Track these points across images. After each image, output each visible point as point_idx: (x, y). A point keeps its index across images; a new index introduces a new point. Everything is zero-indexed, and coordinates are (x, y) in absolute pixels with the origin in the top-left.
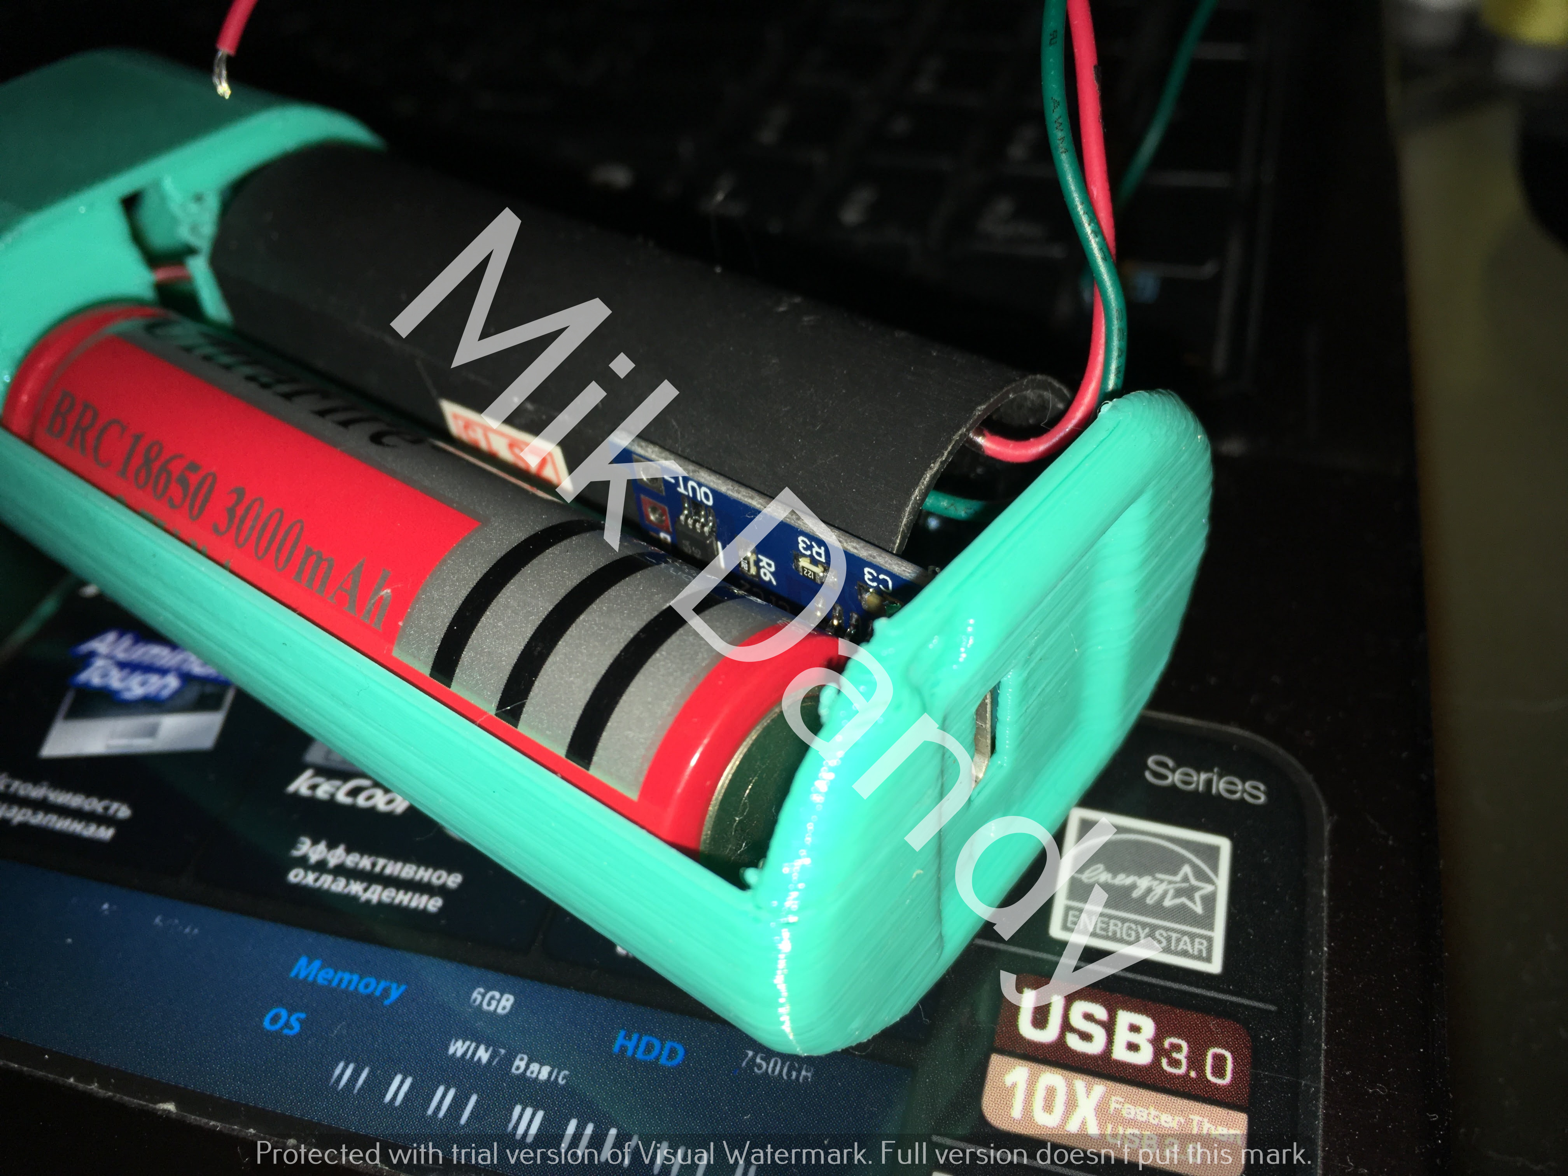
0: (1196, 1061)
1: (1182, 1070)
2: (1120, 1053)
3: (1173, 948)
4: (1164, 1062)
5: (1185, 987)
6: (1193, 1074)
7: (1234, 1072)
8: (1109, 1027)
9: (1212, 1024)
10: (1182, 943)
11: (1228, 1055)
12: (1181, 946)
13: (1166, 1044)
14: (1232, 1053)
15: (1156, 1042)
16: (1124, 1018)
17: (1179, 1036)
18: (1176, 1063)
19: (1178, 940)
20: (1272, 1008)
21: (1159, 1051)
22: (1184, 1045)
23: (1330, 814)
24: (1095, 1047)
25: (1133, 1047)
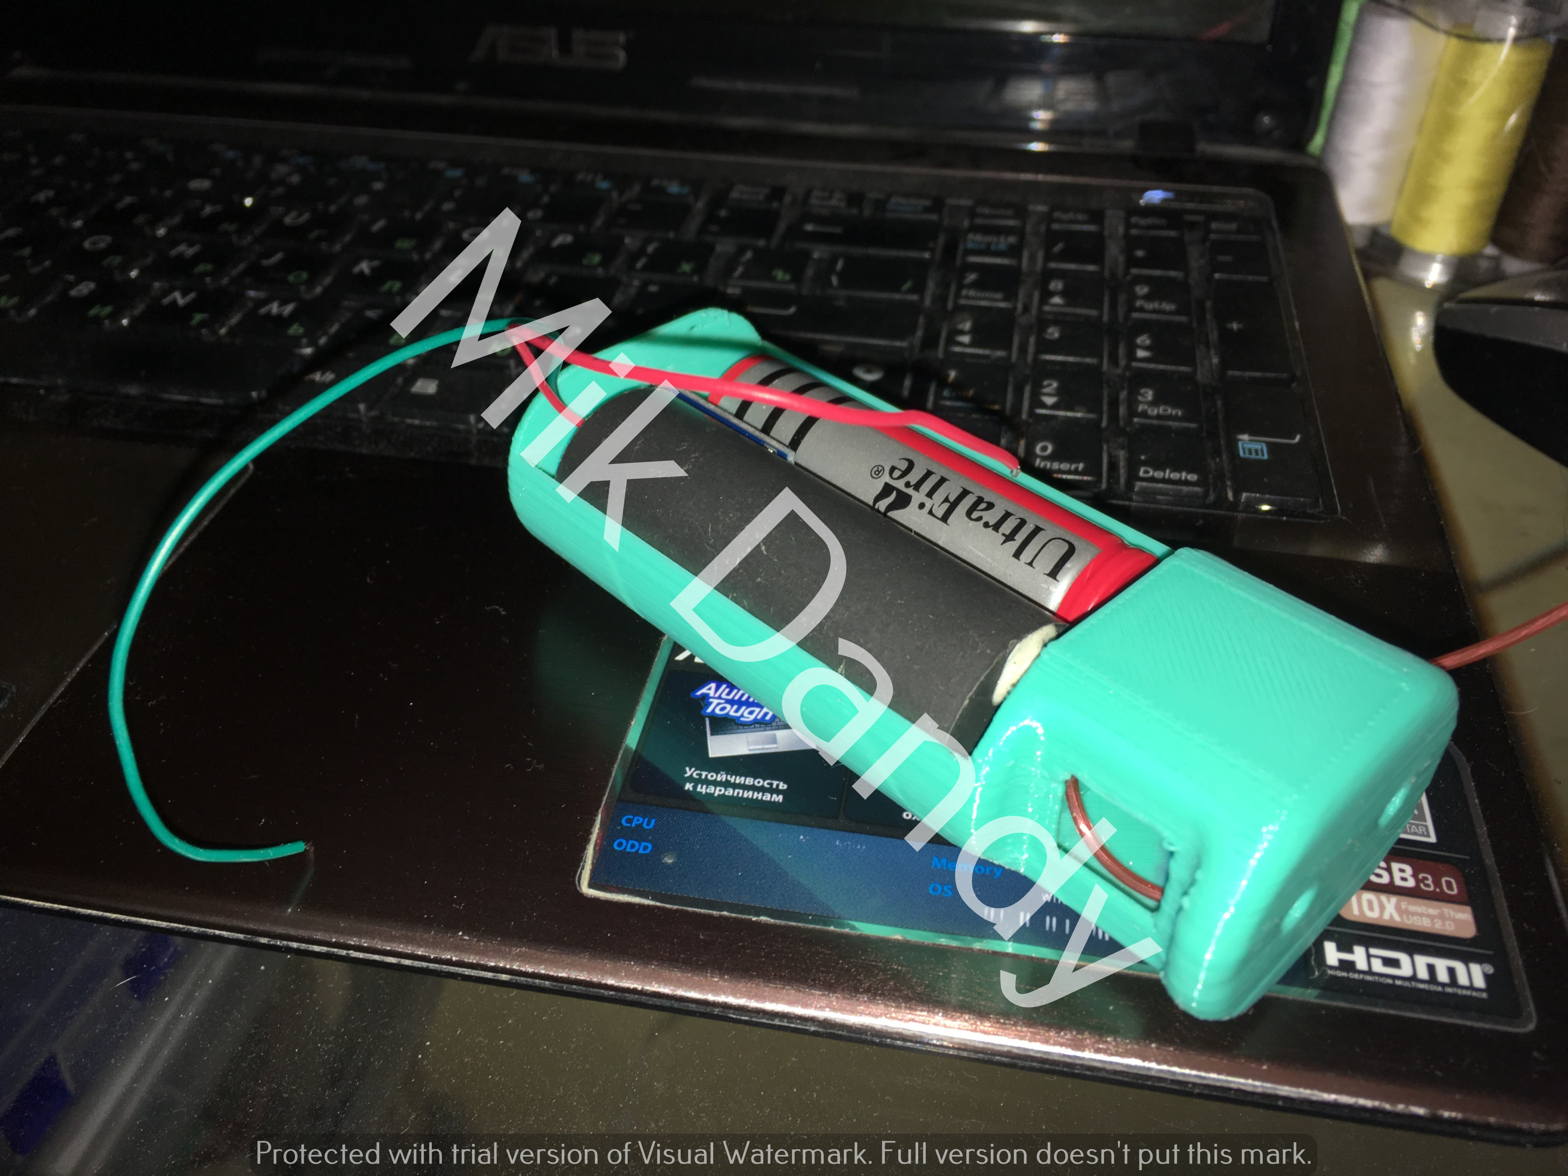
0: (1437, 883)
1: (1432, 888)
2: (1398, 882)
3: (1408, 831)
4: (1422, 885)
5: (1421, 850)
6: (1438, 890)
7: (1458, 888)
8: (1389, 870)
9: (1440, 866)
10: (1412, 829)
11: (1452, 880)
12: (1412, 831)
13: (1421, 876)
14: (1455, 879)
15: (1415, 875)
16: (1395, 866)
17: (1426, 873)
18: (1428, 886)
19: (1410, 828)
20: (1467, 857)
21: (1418, 881)
22: (1429, 877)
23: (1468, 761)
24: (1385, 879)
25: (1404, 879)
